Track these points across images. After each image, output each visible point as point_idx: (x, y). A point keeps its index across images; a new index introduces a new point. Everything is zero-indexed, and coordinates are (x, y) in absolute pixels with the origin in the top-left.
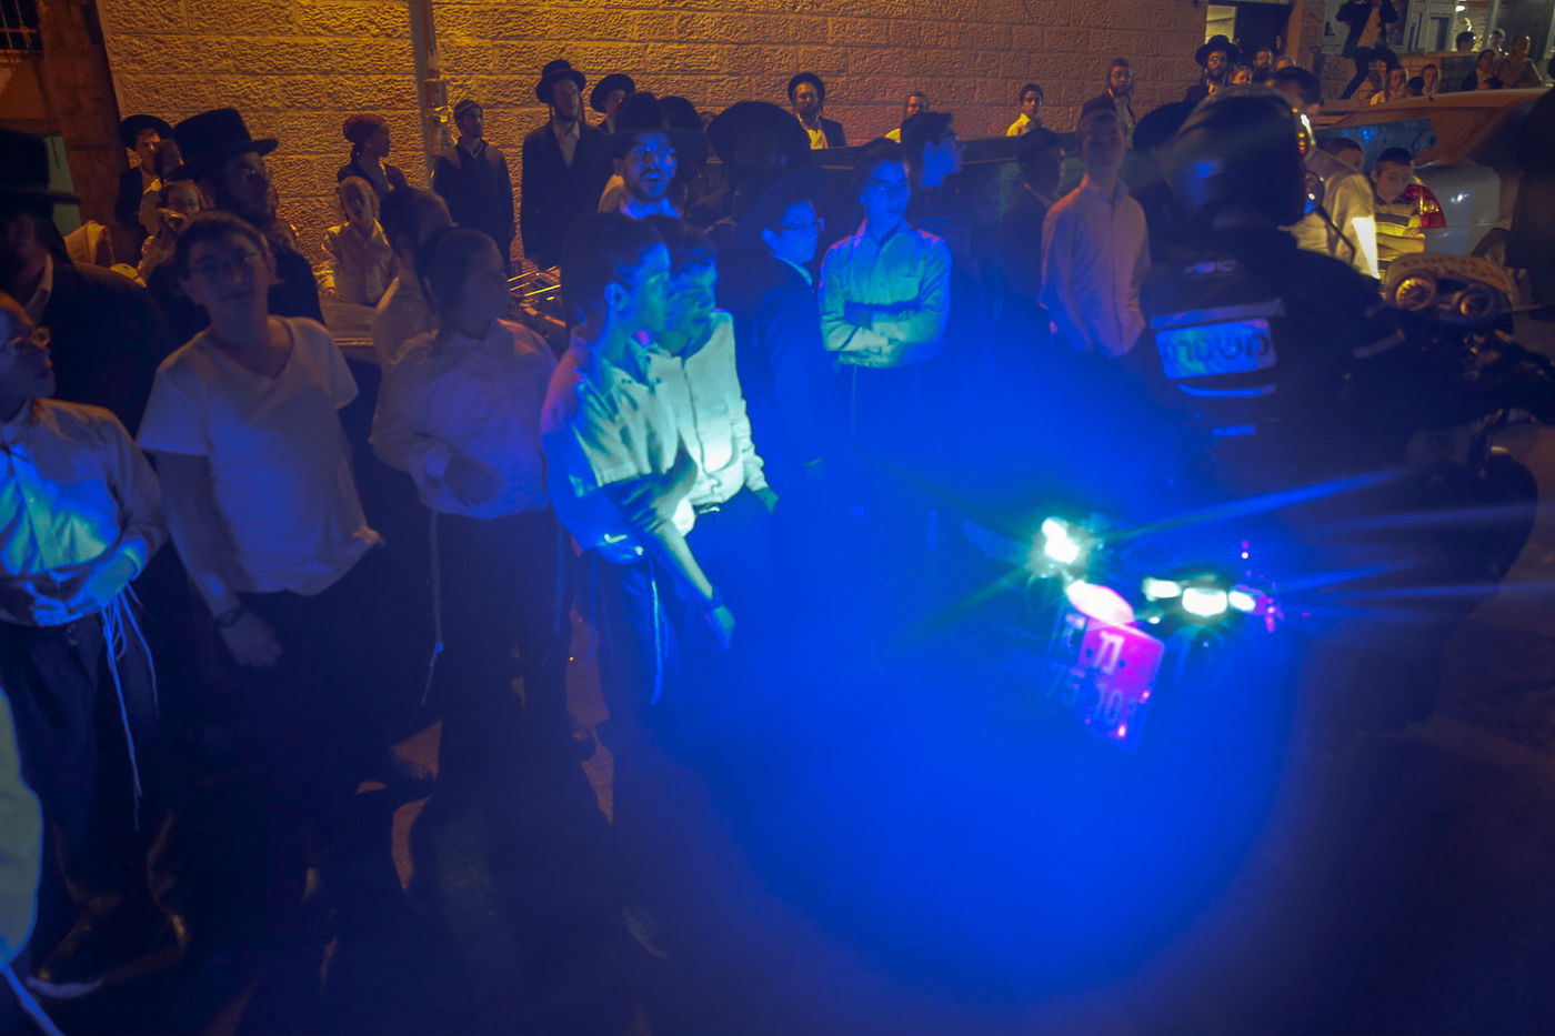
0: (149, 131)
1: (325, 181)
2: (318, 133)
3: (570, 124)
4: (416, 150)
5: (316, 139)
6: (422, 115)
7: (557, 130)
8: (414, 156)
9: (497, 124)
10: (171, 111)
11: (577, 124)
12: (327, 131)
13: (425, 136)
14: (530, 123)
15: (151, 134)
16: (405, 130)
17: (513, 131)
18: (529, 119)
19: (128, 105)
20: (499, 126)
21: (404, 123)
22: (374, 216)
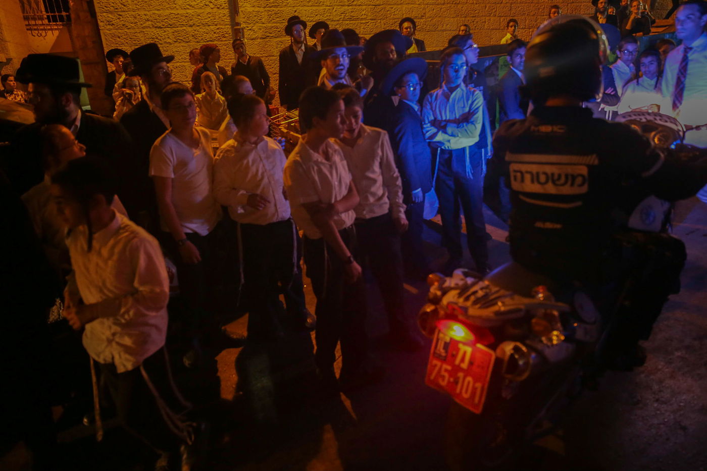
0: (119, 56)
3: (300, 45)
4: (231, 59)
7: (295, 48)
9: (266, 46)
10: (125, 46)
15: (119, 58)
16: (226, 50)
17: (274, 49)
18: (281, 43)
19: (107, 44)
20: (268, 47)
21: (225, 47)
22: (216, 89)
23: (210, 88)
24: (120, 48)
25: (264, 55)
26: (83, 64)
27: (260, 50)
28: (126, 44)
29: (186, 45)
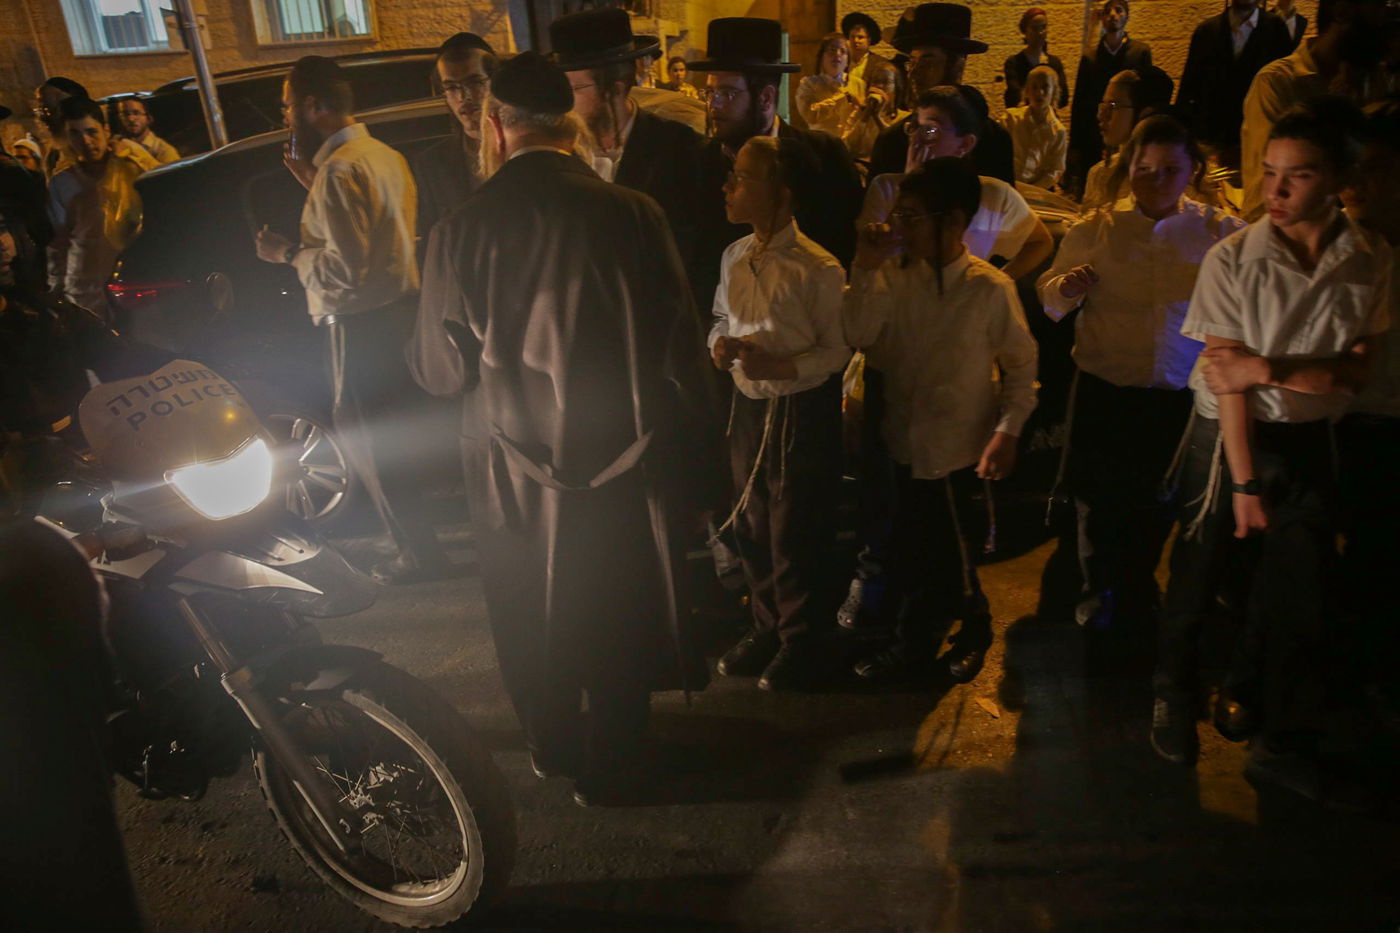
0: (857, 26)
1: (988, 70)
2: (990, 26)
3: (1247, 13)
4: (1074, 42)
5: (987, 32)
6: (1087, 8)
7: (1233, 20)
8: (1071, 48)
9: (1157, 16)
10: (875, 10)
11: (1257, 11)
12: (997, 25)
13: (1086, 28)
14: (1193, 14)
15: (858, 30)
16: (1067, 23)
17: (1174, 23)
18: (1193, 11)
19: (843, 6)
20: (1161, 18)
21: (1067, 16)
22: (1052, 104)
23: (1040, 101)
24: (865, 13)
25: (1148, 35)
26: (792, 42)
27: (1140, 25)
28: (877, 7)
29: (988, 9)
